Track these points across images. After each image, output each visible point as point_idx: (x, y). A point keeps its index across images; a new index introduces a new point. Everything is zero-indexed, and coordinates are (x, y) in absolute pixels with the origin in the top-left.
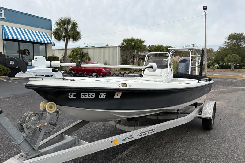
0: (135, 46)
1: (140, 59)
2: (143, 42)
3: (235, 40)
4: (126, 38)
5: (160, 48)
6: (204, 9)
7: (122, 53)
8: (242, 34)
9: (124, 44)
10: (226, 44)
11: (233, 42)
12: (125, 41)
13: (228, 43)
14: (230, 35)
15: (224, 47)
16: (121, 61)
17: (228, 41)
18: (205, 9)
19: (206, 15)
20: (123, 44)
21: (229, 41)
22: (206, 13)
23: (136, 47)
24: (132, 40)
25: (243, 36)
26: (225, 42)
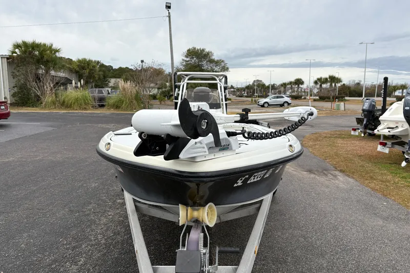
0: (42, 57)
1: (57, 83)
2: (57, 51)
3: (195, 59)
4: (20, 41)
5: (88, 65)
6: (166, 6)
7: (15, 71)
8: (203, 50)
9: (16, 53)
10: (184, 64)
11: (193, 61)
12: (17, 46)
13: (187, 61)
14: (188, 51)
15: (181, 67)
16: (14, 87)
17: (186, 59)
18: (168, 7)
19: (169, 17)
20: (13, 52)
21: (188, 59)
22: (169, 13)
23: (45, 59)
24: (35, 46)
25: (204, 53)
26: (183, 60)
